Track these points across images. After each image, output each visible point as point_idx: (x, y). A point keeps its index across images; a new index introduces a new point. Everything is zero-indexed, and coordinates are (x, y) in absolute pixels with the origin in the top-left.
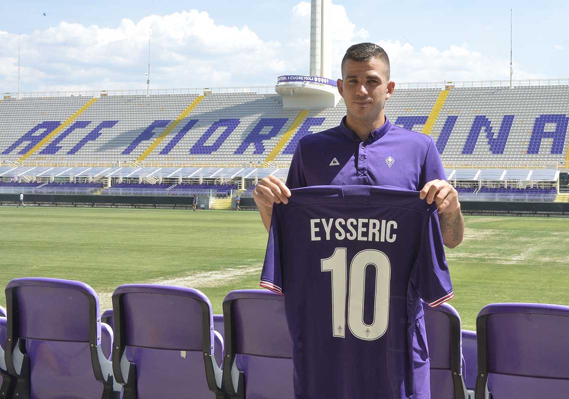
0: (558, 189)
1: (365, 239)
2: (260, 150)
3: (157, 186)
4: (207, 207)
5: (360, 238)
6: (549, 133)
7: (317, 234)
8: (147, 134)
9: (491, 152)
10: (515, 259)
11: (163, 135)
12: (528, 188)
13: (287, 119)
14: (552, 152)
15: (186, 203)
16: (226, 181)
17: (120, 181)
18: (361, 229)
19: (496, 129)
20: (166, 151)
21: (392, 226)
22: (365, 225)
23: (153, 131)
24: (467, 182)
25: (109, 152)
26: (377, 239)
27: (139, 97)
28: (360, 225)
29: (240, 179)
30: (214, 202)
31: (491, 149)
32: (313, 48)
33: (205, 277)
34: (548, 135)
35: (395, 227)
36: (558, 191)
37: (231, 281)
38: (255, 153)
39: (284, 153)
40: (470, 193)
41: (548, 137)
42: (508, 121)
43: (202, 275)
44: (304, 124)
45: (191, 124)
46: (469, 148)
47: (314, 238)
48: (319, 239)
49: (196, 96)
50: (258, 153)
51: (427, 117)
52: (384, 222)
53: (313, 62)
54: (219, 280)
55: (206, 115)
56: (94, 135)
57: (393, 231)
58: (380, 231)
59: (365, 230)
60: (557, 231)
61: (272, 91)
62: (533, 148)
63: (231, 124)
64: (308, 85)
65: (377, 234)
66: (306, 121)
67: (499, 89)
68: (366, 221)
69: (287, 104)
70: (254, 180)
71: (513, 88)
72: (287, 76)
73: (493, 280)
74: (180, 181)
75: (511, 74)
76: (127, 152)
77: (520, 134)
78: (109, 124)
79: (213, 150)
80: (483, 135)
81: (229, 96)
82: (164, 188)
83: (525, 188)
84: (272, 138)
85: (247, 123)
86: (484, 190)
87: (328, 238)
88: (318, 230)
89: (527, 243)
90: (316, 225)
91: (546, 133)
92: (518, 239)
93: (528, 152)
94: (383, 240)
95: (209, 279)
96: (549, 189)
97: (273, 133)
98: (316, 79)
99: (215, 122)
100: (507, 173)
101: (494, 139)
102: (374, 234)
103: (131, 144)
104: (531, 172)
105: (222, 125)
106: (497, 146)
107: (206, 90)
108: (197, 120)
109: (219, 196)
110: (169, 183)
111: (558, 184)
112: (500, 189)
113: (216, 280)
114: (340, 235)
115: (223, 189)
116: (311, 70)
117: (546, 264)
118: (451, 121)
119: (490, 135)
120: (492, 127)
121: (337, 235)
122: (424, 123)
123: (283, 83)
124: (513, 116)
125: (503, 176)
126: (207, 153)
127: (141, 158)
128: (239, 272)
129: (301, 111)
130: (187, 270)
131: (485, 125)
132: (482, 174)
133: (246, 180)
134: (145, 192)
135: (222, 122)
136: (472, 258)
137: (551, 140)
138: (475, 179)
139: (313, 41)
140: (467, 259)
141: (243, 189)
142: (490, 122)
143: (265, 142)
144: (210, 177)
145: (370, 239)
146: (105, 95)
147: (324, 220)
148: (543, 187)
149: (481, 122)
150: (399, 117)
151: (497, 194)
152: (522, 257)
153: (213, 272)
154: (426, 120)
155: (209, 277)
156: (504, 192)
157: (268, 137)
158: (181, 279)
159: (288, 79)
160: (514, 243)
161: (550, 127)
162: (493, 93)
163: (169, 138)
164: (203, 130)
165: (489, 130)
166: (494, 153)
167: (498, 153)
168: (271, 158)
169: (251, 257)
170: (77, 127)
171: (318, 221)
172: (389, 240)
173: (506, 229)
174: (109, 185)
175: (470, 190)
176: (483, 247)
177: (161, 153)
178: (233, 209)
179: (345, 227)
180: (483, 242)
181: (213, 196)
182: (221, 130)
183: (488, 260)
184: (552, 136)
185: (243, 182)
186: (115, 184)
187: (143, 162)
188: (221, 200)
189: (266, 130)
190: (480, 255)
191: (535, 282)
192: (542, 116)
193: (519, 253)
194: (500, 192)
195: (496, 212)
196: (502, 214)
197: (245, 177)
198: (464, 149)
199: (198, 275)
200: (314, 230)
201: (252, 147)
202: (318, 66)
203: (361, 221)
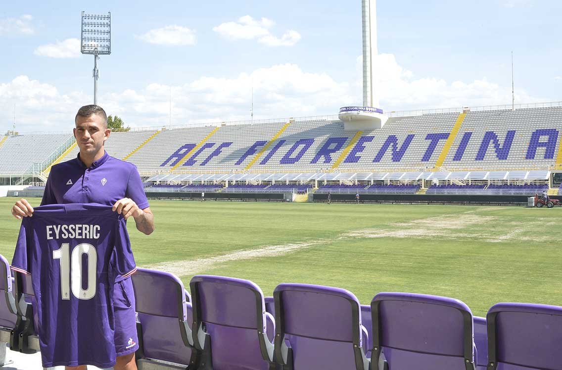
0: (550, 185)
1: (80, 237)
2: (328, 160)
3: (258, 186)
4: (291, 201)
5: (78, 237)
6: (543, 143)
7: (50, 235)
8: (251, 151)
9: (498, 159)
10: (502, 238)
11: (262, 151)
12: (526, 184)
13: (347, 138)
14: (545, 158)
15: (279, 198)
16: (305, 183)
17: (234, 183)
18: (78, 231)
19: (501, 142)
20: (264, 162)
21: (97, 228)
22: (80, 229)
23: (255, 149)
24: (481, 180)
25: (227, 163)
26: (88, 237)
27: (246, 126)
28: (77, 229)
29: (314, 181)
30: (296, 197)
31: (497, 156)
32: (365, 87)
33: (271, 249)
34: (542, 145)
35: (99, 229)
36: (550, 187)
37: (288, 252)
38: (325, 162)
39: (345, 162)
40: (481, 189)
41: (542, 146)
42: (511, 135)
43: (270, 248)
44: (359, 141)
45: (281, 143)
46: (480, 156)
47: (49, 238)
48: (52, 238)
49: (285, 123)
50: (327, 162)
51: (449, 134)
52: (92, 226)
53: (365, 97)
54: (280, 252)
55: (291, 137)
56: (217, 152)
57: (98, 232)
58: (89, 232)
59: (80, 231)
60: (544, 217)
61: (337, 119)
62: (530, 155)
63: (308, 142)
64: (362, 113)
65: (88, 234)
66: (361, 139)
67: (503, 111)
68: (80, 226)
69: (347, 127)
70: (324, 181)
71: (514, 110)
72: (346, 108)
73: (478, 253)
74: (274, 183)
75: (513, 99)
76: (238, 163)
77: (520, 144)
78: (227, 145)
79: (296, 161)
80: (491, 146)
81: (307, 122)
82: (261, 187)
83: (523, 184)
84: (337, 152)
85: (319, 141)
86: (492, 186)
87: (58, 237)
88: (51, 232)
89: (516, 226)
90: (50, 229)
91: (540, 143)
92: (510, 223)
93: (527, 158)
94: (91, 237)
95: (273, 251)
96: (542, 185)
97: (338, 148)
98: (367, 109)
99: (297, 142)
100: (510, 173)
101: (500, 149)
102: (86, 234)
103: (241, 158)
104: (528, 173)
105: (302, 143)
106: (502, 154)
107: (291, 119)
108: (285, 140)
109: (299, 193)
110: (266, 184)
111: (549, 181)
112: (505, 186)
113: (277, 252)
114: (65, 235)
115: (302, 188)
116: (364, 102)
117: (525, 242)
118: (467, 136)
119: (497, 145)
120: (498, 140)
121: (63, 235)
122: (447, 138)
123: (344, 112)
124: (515, 131)
125: (506, 176)
126: (292, 163)
127: (248, 167)
128: (295, 246)
129: (357, 131)
130: (260, 245)
131: (493, 138)
132: (490, 175)
133: (318, 181)
134: (249, 191)
135: (302, 141)
136: (468, 238)
137: (545, 148)
138: (484, 179)
139: (365, 82)
140: (464, 238)
141: (316, 188)
142: (497, 136)
143: (332, 155)
144: (293, 180)
145: (84, 237)
146: (224, 125)
147: (55, 226)
148: (538, 184)
149: (490, 136)
150: (428, 134)
151: (501, 189)
152: (508, 237)
153: (278, 246)
154: (448, 136)
155: (274, 249)
156: (507, 188)
157: (334, 151)
158: (255, 251)
159: (348, 109)
160: (506, 226)
161: (544, 139)
162: (500, 114)
163: (265, 154)
164: (290, 146)
165: (496, 142)
166: (500, 159)
167: (503, 159)
168: (336, 166)
169: (309, 236)
170: (206, 147)
171: (51, 227)
172: (95, 237)
173: (504, 216)
174: (227, 186)
175: (481, 187)
176: (481, 229)
177: (261, 164)
178: (308, 201)
179: (68, 230)
180: (482, 226)
181: (295, 193)
182: (301, 146)
183: (481, 238)
184: (545, 146)
185: (316, 183)
186: (230, 185)
187: (248, 170)
188: (301, 195)
189: (333, 146)
190: (476, 235)
191: (509, 255)
192: (537, 130)
193: (506, 234)
194: (504, 188)
195: (501, 203)
196: (505, 205)
197: (319, 179)
198: (477, 156)
199: (267, 248)
200: (49, 232)
201: (322, 159)
202: (369, 99)
203: (78, 226)
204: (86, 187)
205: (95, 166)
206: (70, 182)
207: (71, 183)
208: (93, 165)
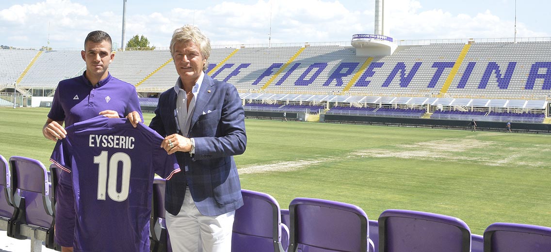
0: (546, 115)
1: (118, 147)
2: (340, 83)
3: (273, 105)
4: (303, 120)
5: (115, 147)
6: (542, 75)
7: (92, 143)
8: (268, 72)
9: (499, 88)
10: (500, 162)
11: (278, 73)
12: (524, 113)
13: (359, 63)
14: (543, 89)
15: (292, 117)
16: (317, 103)
17: (251, 102)
18: (116, 142)
19: (503, 72)
20: (279, 83)
21: (132, 140)
22: (118, 139)
23: (272, 70)
24: (482, 108)
25: (245, 83)
26: (124, 147)
27: (264, 49)
28: (115, 139)
29: (326, 102)
30: (308, 117)
31: (499, 86)
32: (377, 16)
33: (284, 165)
34: (541, 76)
35: (133, 140)
36: (546, 116)
37: (299, 168)
38: (336, 85)
39: (355, 85)
40: (482, 116)
41: (541, 77)
42: (512, 66)
43: (282, 164)
44: (370, 66)
45: (296, 66)
46: (483, 85)
47: (91, 145)
48: (93, 146)
49: (300, 47)
50: (339, 85)
51: (454, 63)
52: (127, 138)
53: (377, 25)
54: (292, 167)
55: (306, 60)
56: (236, 73)
57: (132, 143)
58: (125, 143)
59: (118, 142)
60: (539, 144)
61: (349, 45)
62: (529, 85)
63: (322, 66)
64: (373, 40)
66: (371, 65)
67: (508, 44)
68: (118, 137)
69: (359, 53)
70: (335, 103)
71: (516, 43)
72: (359, 35)
73: (477, 176)
74: (288, 103)
75: (516, 33)
76: (255, 83)
77: (521, 75)
78: (245, 66)
79: (309, 83)
80: (493, 76)
81: (321, 47)
82: (277, 107)
83: (522, 113)
84: (348, 76)
85: (332, 65)
86: (492, 113)
87: (98, 146)
88: (93, 141)
89: (513, 151)
90: (93, 138)
91: (539, 75)
92: (508, 148)
93: (526, 88)
94: (127, 148)
95: (286, 166)
96: (540, 114)
97: (349, 73)
98: (378, 37)
99: (311, 65)
100: (510, 102)
101: (502, 79)
102: (122, 144)
103: (258, 78)
104: (526, 102)
105: (316, 67)
106: (504, 83)
107: (306, 44)
108: (300, 64)
109: (312, 113)
110: (281, 103)
111: (546, 111)
112: (505, 113)
113: (290, 167)
114: (105, 144)
115: (314, 108)
116: (375, 30)
117: (521, 166)
118: (471, 66)
119: (498, 76)
120: (500, 70)
121: (103, 144)
122: (452, 67)
123: (356, 39)
124: (516, 63)
125: (506, 104)
126: (305, 85)
127: (264, 87)
128: (306, 163)
129: (368, 57)
130: (274, 160)
131: (495, 69)
132: (491, 103)
133: (330, 103)
134: (265, 109)
135: (316, 65)
136: (468, 160)
137: (543, 80)
138: (486, 106)
139: (377, 11)
140: (465, 160)
141: (328, 109)
142: (499, 66)
143: (344, 78)
144: (306, 101)
145: (120, 147)
146: (243, 47)
147: (96, 136)
148: (535, 113)
149: (492, 66)
150: (435, 63)
151: (501, 117)
152: (506, 161)
153: (290, 162)
154: (453, 65)
155: (286, 165)
156: (507, 115)
157: (345, 75)
158: (268, 165)
159: (360, 36)
160: (504, 151)
161: (542, 71)
162: (503, 46)
163: (282, 75)
164: (304, 70)
165: (498, 72)
166: (501, 88)
167: (504, 88)
168: (346, 89)
169: (319, 154)
170: (226, 67)
171: (94, 136)
172: (130, 148)
173: (502, 141)
174: (244, 104)
175: (482, 114)
176: (480, 153)
177: (276, 84)
178: (320, 122)
179: (107, 140)
180: (482, 150)
181: (308, 113)
182: (315, 70)
183: (479, 162)
184: (544, 77)
185: (328, 104)
186: (247, 104)
187: (265, 90)
188: (313, 116)
189: (345, 70)
190: (476, 158)
191: (506, 178)
192: (536, 62)
193: (504, 159)
194: (503, 115)
195: (500, 129)
197: (330, 101)
198: (480, 85)
199: (280, 164)
200: (91, 140)
201: (334, 82)
202: (380, 28)
203: (116, 137)
204: (92, 103)
205: (100, 84)
206: (76, 98)
207: (78, 98)
208: (98, 83)
